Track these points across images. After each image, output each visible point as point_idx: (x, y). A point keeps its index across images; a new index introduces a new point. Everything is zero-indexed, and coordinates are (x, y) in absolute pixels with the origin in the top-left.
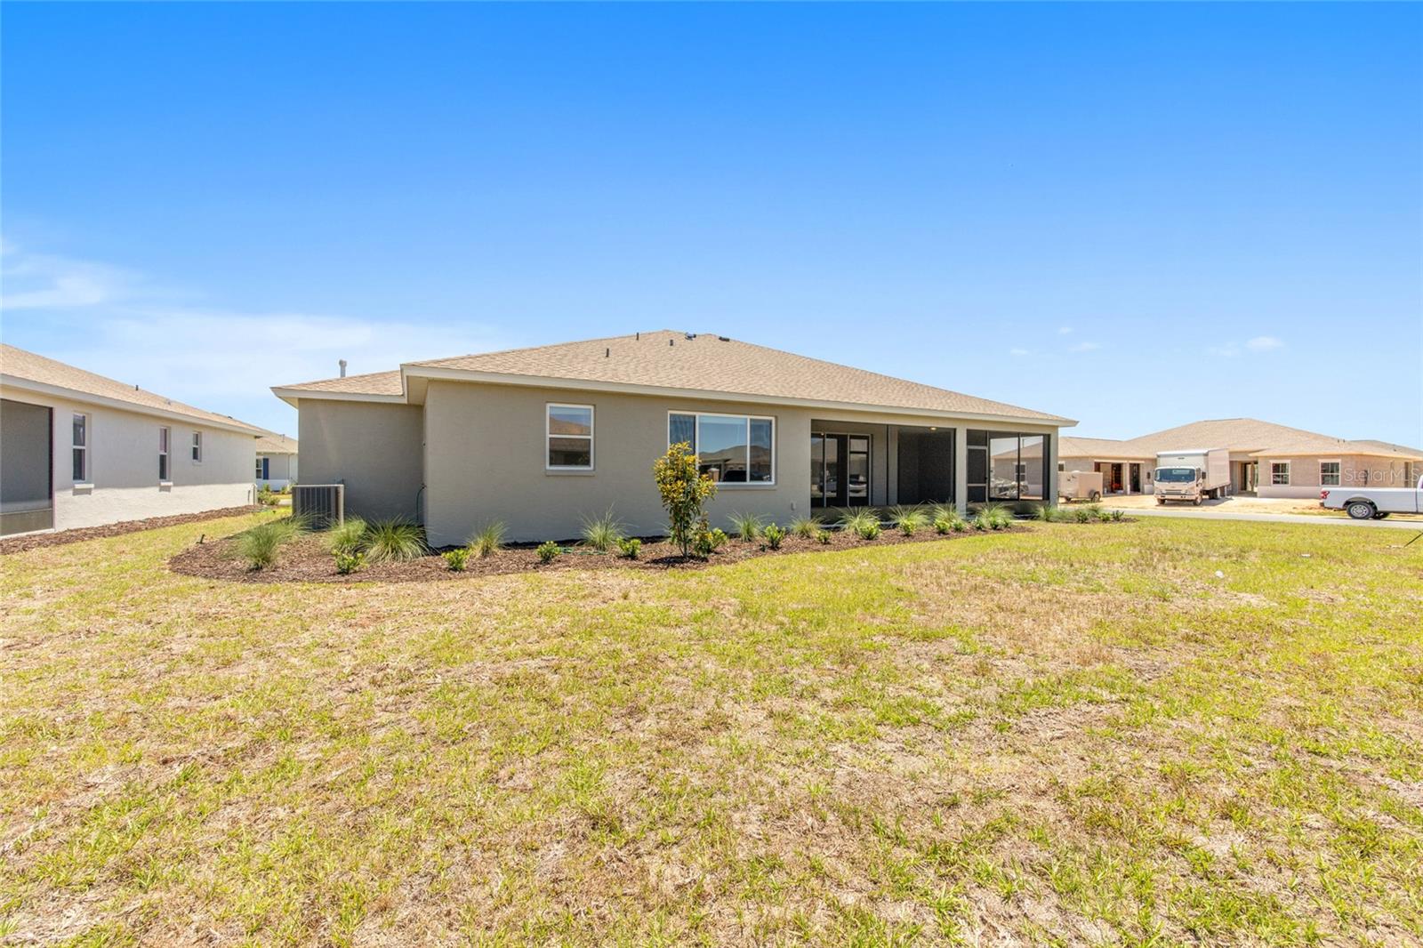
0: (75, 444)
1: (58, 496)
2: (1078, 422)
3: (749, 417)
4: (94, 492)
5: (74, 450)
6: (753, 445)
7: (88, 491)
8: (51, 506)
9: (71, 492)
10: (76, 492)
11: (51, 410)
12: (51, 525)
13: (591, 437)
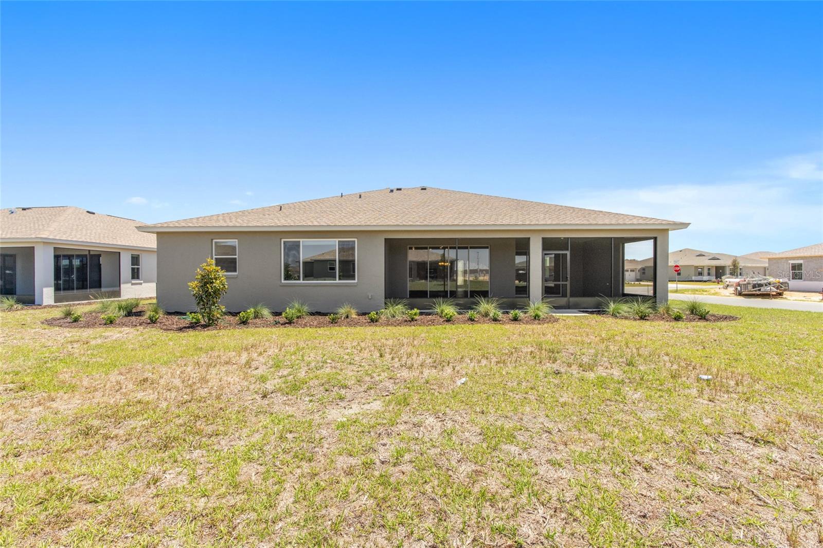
0: (132, 265)
1: (122, 286)
2: (689, 224)
3: (337, 240)
4: (143, 284)
5: (132, 268)
6: (342, 259)
7: (141, 284)
8: (120, 289)
9: (130, 284)
10: (133, 284)
11: (119, 253)
12: (120, 297)
13: (236, 257)
